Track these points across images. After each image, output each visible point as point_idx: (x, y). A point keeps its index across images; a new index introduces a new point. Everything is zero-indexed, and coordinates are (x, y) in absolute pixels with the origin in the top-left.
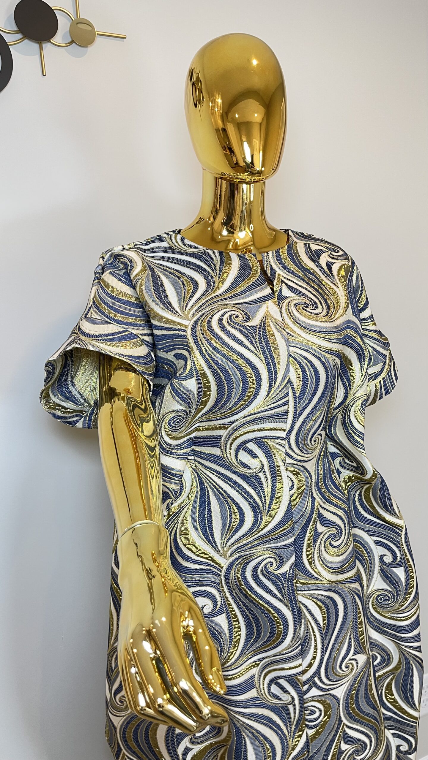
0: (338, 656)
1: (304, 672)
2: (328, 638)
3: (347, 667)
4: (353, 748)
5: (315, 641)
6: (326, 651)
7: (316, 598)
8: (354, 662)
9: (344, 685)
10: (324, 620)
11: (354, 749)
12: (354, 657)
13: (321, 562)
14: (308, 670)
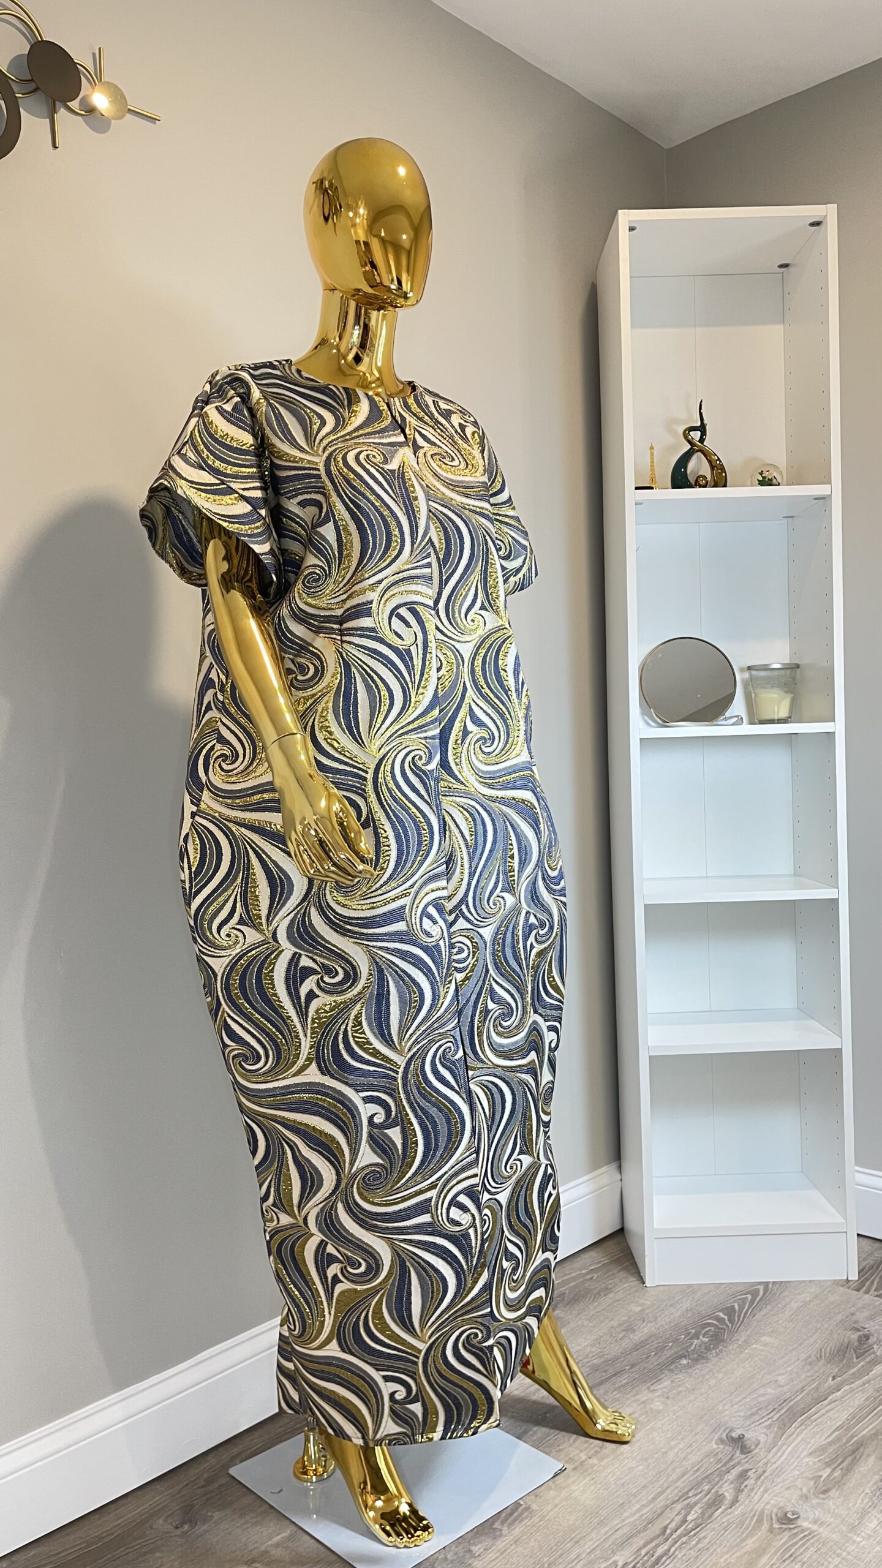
0: (487, 888)
1: (449, 898)
2: (476, 859)
3: (495, 904)
4: (499, 1009)
5: (462, 859)
6: (474, 875)
7: (463, 807)
8: (501, 899)
9: (491, 926)
10: (472, 835)
11: (500, 1011)
12: (502, 894)
13: (470, 766)
14: (455, 894)
